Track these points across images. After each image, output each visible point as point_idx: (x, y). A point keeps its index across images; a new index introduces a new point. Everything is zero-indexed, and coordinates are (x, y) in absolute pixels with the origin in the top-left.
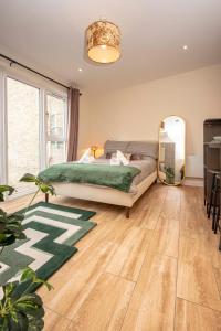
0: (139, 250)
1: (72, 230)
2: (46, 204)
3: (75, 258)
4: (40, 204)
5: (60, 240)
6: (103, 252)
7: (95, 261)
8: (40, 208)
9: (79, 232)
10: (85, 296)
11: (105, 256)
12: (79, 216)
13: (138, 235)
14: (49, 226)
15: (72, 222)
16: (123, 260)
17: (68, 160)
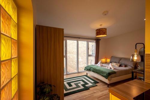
0: (105, 95)
1: (90, 84)
2: (87, 76)
3: (88, 90)
4: (85, 75)
5: (87, 86)
6: (95, 92)
7: (93, 92)
8: (85, 77)
9: (92, 85)
10: (87, 96)
11: (95, 93)
12: (94, 82)
13: (107, 92)
14: (85, 82)
15: (91, 83)
16: (98, 95)
17: (95, 64)
